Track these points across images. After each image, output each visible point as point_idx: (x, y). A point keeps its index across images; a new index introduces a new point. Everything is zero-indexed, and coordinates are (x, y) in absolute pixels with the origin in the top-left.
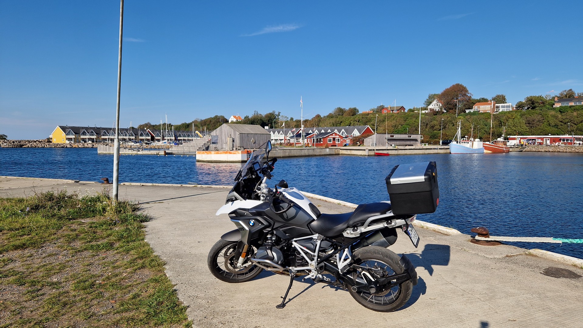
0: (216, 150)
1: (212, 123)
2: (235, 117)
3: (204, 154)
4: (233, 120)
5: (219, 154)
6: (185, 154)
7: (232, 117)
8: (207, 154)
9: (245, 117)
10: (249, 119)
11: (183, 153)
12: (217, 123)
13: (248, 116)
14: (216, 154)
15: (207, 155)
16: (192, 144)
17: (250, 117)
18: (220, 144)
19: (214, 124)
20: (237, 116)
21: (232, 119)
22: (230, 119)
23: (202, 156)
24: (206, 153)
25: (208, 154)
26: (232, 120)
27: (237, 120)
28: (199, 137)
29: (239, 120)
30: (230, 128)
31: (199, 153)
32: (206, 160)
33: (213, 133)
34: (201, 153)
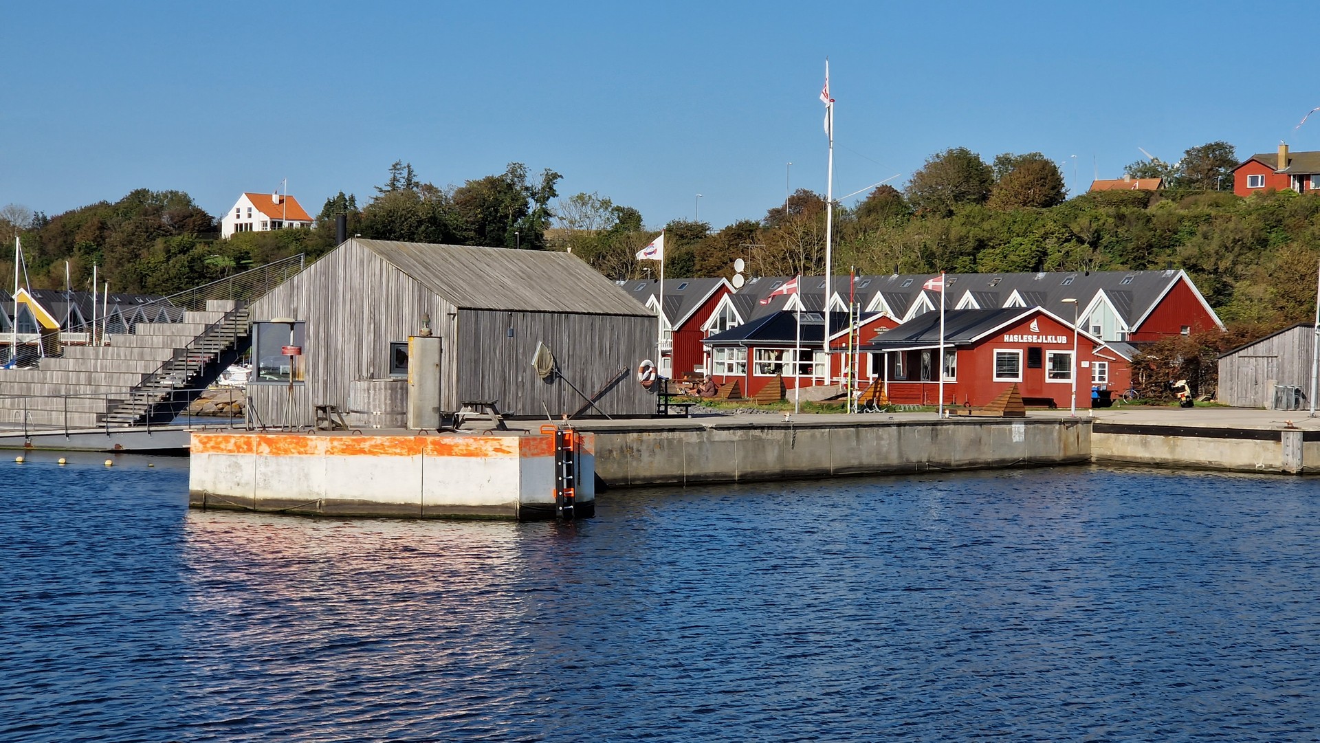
0: (326, 424)
1: (114, 237)
2: (260, 201)
3: (250, 450)
4: (249, 221)
5: (362, 451)
6: (36, 443)
7: (244, 202)
8: (277, 451)
9: (330, 205)
10: (356, 214)
11: (21, 442)
12: (151, 238)
13: (352, 199)
14: (343, 451)
15: (272, 460)
16: (56, 377)
17: (361, 205)
18: (315, 380)
19: (131, 242)
20: (276, 199)
21: (244, 214)
22: (233, 213)
23: (238, 466)
24: (265, 448)
25: (286, 451)
26: (244, 220)
27: (273, 223)
28: (34, 331)
29: (286, 224)
30: (392, 267)
31: (216, 448)
32: (262, 494)
33: (266, 307)
34: (231, 446)
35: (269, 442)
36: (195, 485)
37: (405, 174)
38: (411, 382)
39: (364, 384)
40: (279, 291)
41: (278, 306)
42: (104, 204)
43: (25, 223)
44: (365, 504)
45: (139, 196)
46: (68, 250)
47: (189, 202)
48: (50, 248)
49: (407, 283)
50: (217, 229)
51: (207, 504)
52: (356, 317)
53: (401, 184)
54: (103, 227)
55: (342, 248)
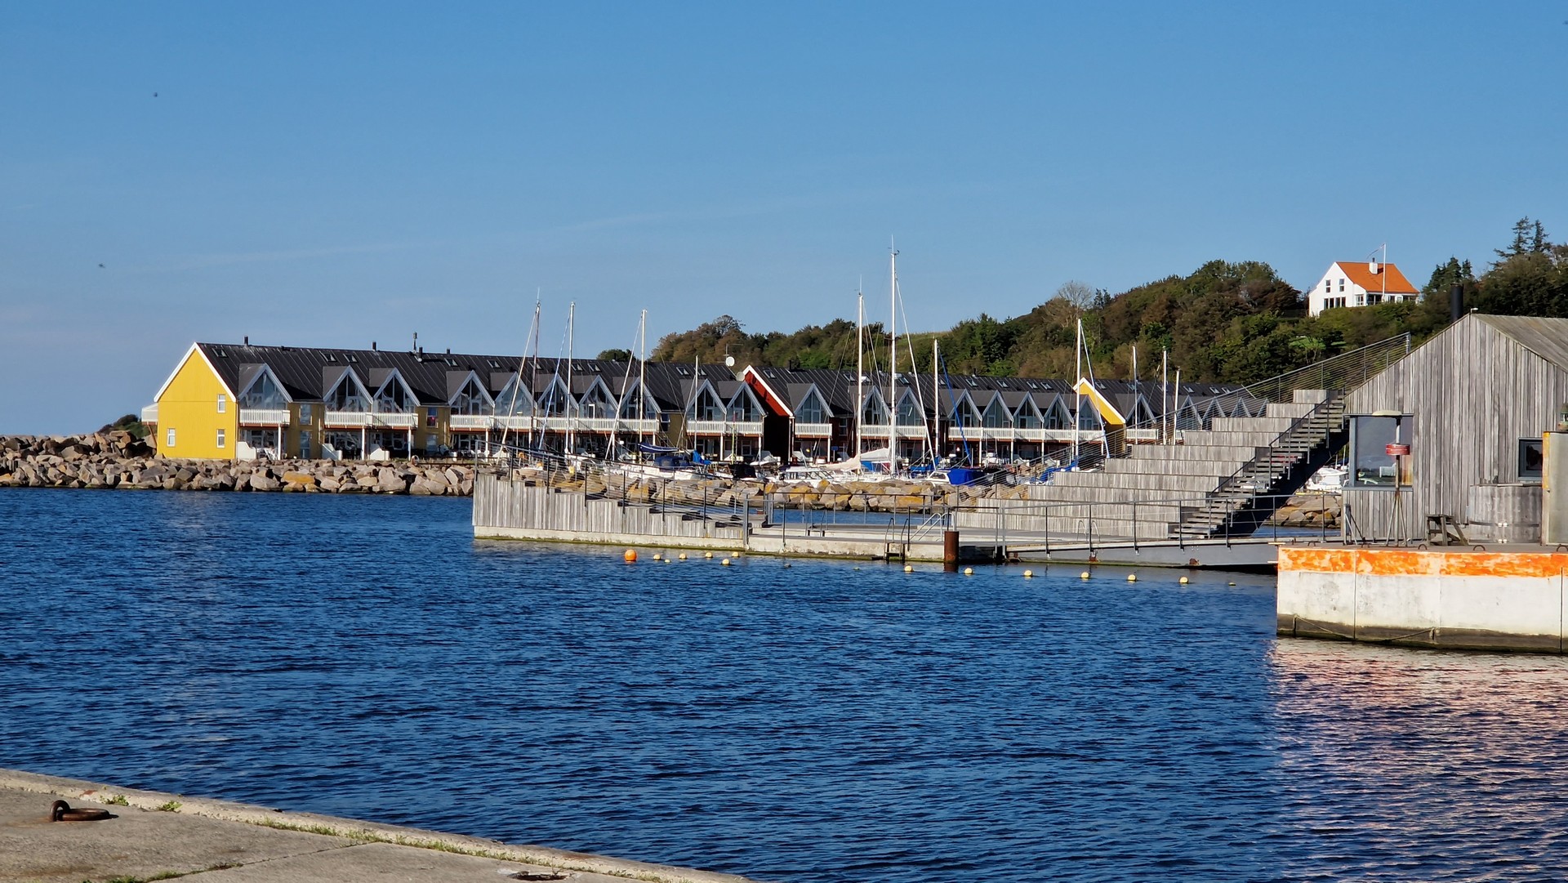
0: (1439, 537)
1: (1185, 317)
2: (1354, 271)
3: (1348, 567)
4: (1341, 295)
5: (1485, 571)
6: (1101, 557)
7: (1335, 273)
8: (1380, 570)
9: (1439, 274)
10: (1471, 283)
11: (1085, 556)
12: (1226, 317)
13: (1467, 266)
14: (1462, 571)
15: (1376, 580)
16: (1124, 481)
17: (1478, 272)
18: (1426, 485)
19: (1203, 323)
20: (1373, 268)
21: (1335, 287)
22: (1322, 286)
23: (1334, 586)
24: (1366, 566)
25: (1392, 570)
26: (1335, 294)
27: (1370, 297)
28: (1098, 427)
29: (1385, 298)
30: (1521, 348)
31: (1308, 565)
32: (1363, 621)
33: (1365, 397)
34: (1326, 563)
35: (1371, 559)
36: (1283, 609)
37: (1533, 233)
38: (1546, 487)
39: (1488, 490)
40: (1382, 378)
41: (1381, 397)
42: (1173, 280)
43: (1086, 303)
44: (1488, 635)
45: (1213, 268)
46: (1133, 333)
47: (1270, 275)
48: (1114, 331)
49: (1540, 366)
50: (1305, 305)
51: (1300, 631)
52: (1476, 408)
53: (1530, 245)
54: (1172, 305)
55: (1458, 325)
